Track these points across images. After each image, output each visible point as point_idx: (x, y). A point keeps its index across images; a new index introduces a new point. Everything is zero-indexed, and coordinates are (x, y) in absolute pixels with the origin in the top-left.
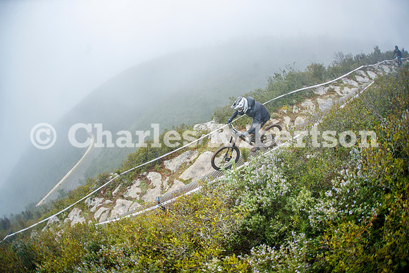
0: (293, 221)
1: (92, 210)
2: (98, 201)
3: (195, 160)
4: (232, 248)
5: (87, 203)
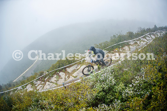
0: (116, 95)
1: (36, 86)
2: (39, 82)
3: (79, 69)
4: (91, 105)
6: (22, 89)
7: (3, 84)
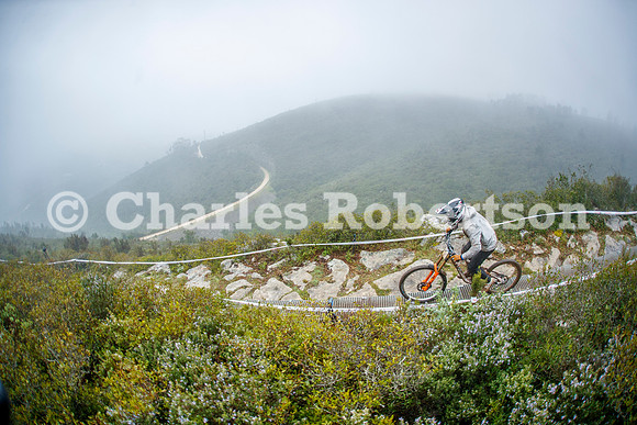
0: (490, 407)
1: (226, 278)
2: (242, 268)
3: (405, 266)
4: (394, 408)
5: (224, 266)
6: (167, 274)
7: (95, 236)
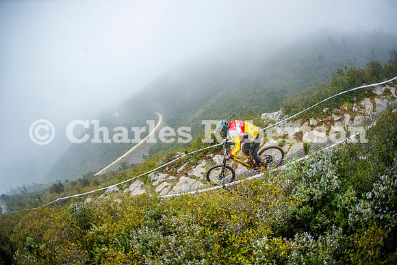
1: (154, 184)
2: (162, 176)
5: (150, 177)
6: (117, 191)
7: (67, 181)
